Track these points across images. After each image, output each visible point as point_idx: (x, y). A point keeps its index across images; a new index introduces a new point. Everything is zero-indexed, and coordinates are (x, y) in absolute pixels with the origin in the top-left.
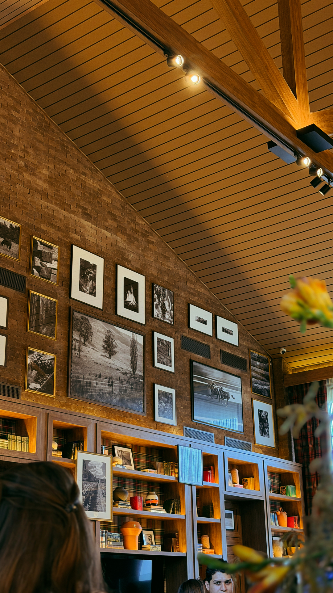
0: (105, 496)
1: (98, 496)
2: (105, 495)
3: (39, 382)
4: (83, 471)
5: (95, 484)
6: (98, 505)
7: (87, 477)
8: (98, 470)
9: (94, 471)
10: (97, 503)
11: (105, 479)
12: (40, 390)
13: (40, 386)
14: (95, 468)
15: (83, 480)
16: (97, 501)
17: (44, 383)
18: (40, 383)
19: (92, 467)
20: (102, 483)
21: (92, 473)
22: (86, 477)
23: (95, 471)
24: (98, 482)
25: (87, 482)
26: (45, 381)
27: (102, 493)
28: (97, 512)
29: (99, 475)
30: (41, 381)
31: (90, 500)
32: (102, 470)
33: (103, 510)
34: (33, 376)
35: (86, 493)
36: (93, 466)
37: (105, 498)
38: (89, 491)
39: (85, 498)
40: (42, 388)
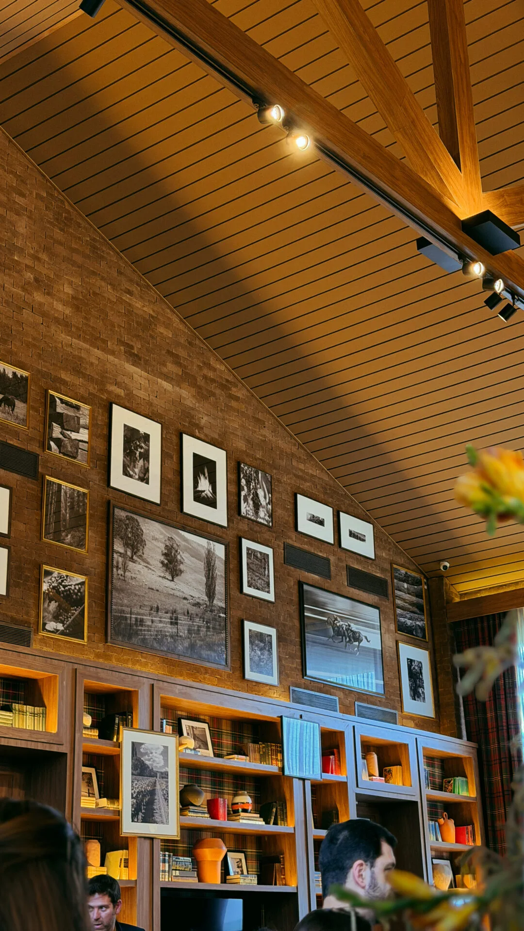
0: (168, 799)
1: (156, 799)
2: (168, 797)
3: (61, 620)
4: (132, 759)
5: (152, 779)
6: (156, 813)
7: (139, 770)
8: (156, 757)
9: (149, 760)
10: (155, 810)
11: (168, 772)
12: (63, 633)
13: (63, 626)
14: (151, 755)
15: (133, 774)
16: (155, 807)
17: (70, 621)
18: (62, 622)
19: (146, 754)
20: (163, 778)
21: (147, 762)
22: (137, 769)
23: (152, 760)
24: (157, 777)
25: (139, 777)
26: (70, 618)
27: (162, 793)
28: (155, 824)
29: (157, 765)
30: (65, 619)
31: (144, 805)
32: (162, 757)
33: (165, 821)
34: (52, 611)
35: (137, 795)
36: (148, 751)
37: (168, 802)
38: (142, 791)
39: (136, 802)
40: (66, 629)
